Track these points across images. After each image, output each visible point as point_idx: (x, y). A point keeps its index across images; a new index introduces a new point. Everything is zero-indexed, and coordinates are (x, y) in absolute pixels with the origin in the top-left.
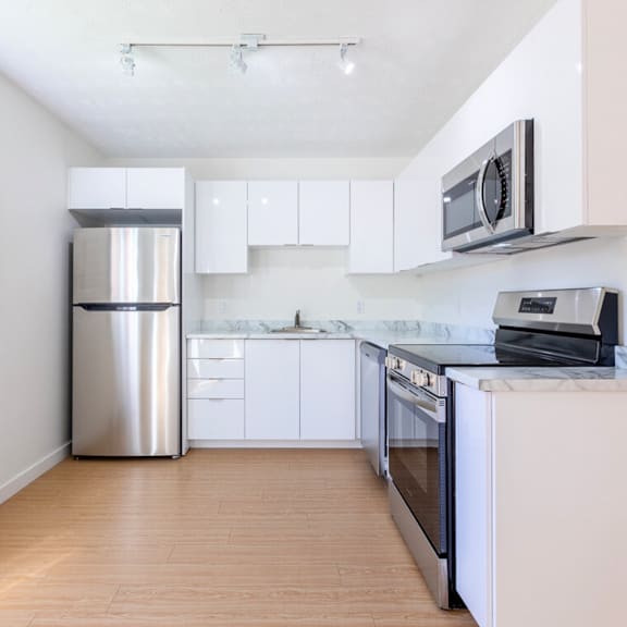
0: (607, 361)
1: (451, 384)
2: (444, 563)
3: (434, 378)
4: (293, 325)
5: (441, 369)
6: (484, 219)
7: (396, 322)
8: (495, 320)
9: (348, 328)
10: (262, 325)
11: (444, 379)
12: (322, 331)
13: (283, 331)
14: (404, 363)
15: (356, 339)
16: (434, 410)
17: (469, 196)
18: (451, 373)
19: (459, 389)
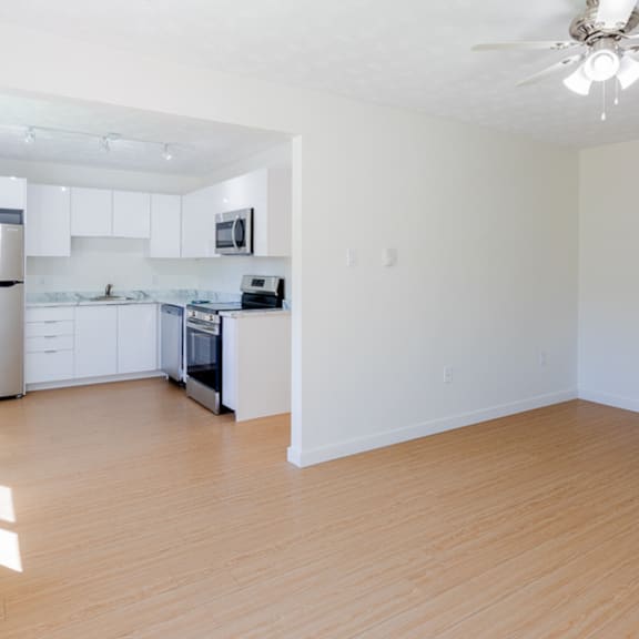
0: (279, 305)
1: (221, 318)
2: (217, 395)
3: (214, 317)
4: (104, 295)
5: (217, 312)
6: (235, 243)
7: (181, 291)
8: (242, 290)
9: (146, 296)
10: (77, 295)
11: (217, 317)
12: (128, 299)
13: (97, 299)
14: (197, 313)
15: (157, 303)
16: (213, 330)
17: (228, 230)
18: (221, 313)
19: (224, 319)
